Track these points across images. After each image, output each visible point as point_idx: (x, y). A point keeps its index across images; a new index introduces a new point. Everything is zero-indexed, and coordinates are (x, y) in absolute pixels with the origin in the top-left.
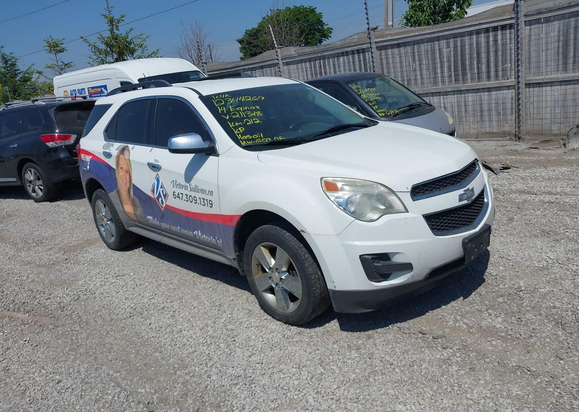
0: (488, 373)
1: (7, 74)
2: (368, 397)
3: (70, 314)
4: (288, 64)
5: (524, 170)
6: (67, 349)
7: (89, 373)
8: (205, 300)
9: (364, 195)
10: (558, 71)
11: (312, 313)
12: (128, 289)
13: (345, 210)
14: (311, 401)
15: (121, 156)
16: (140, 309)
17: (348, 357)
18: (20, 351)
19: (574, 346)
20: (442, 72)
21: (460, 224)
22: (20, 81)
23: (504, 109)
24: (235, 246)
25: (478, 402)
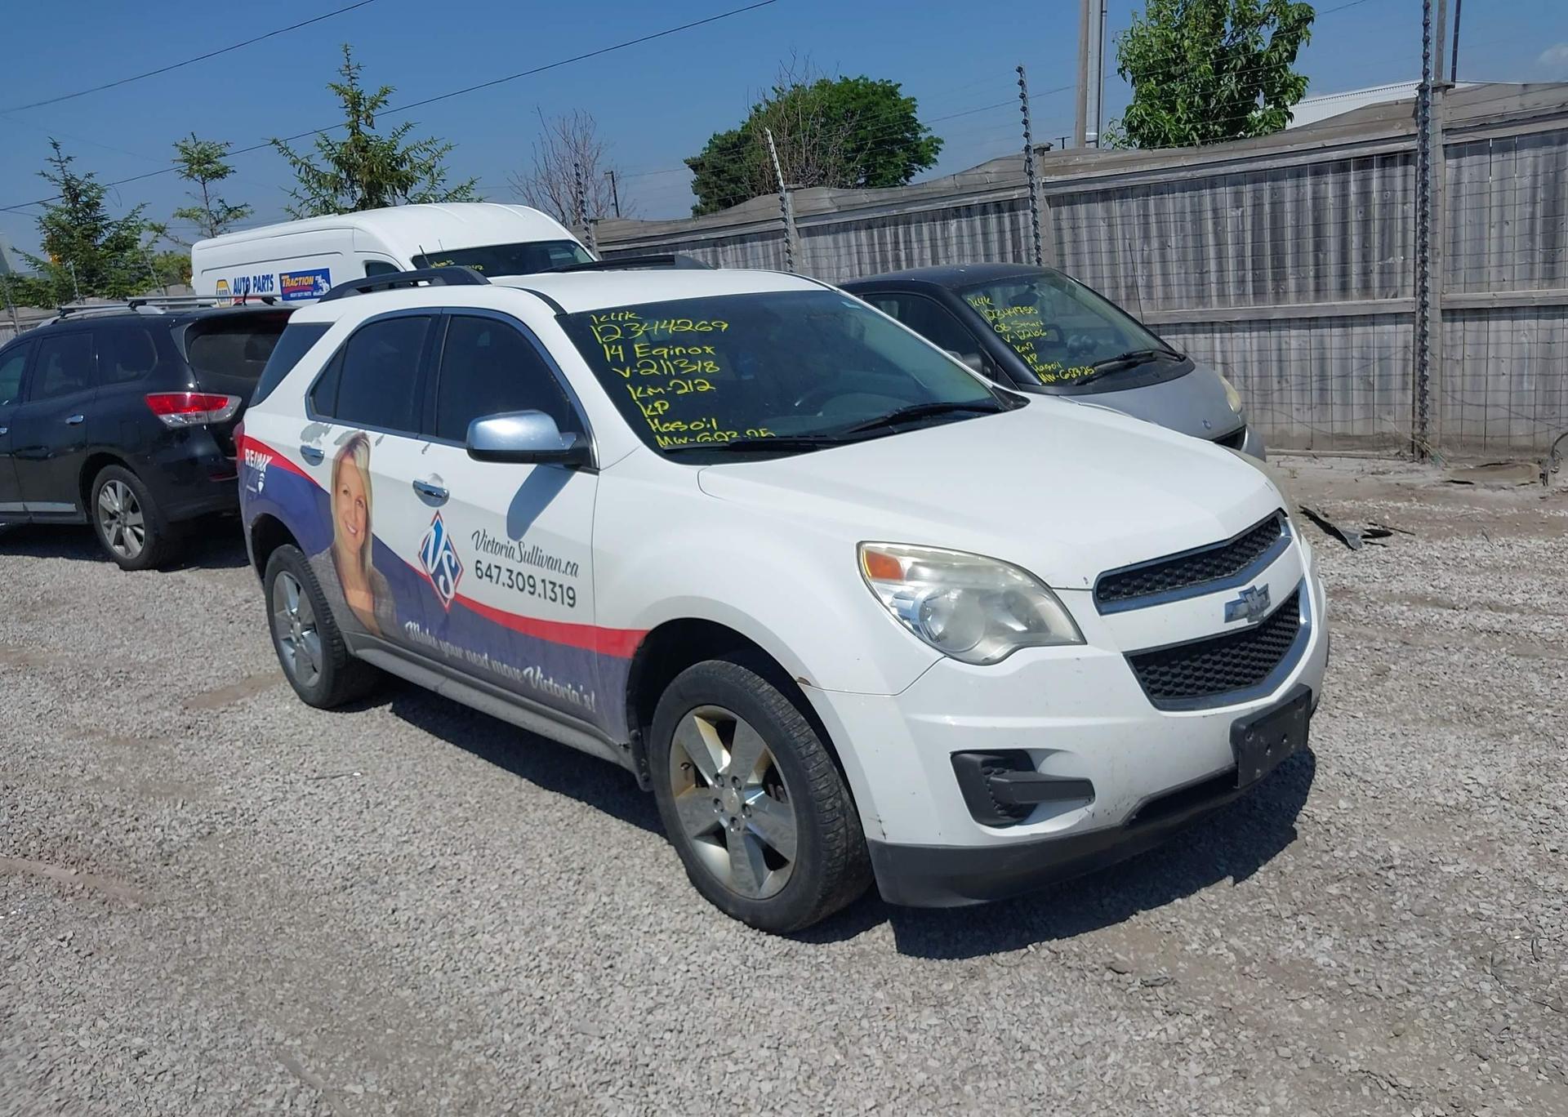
0: (1282, 1086)
1: (75, 228)
3: (184, 873)
4: (810, 232)
5: (1428, 540)
6: (170, 967)
7: (221, 1033)
8: (544, 854)
9: (969, 592)
10: (1531, 279)
11: (823, 902)
12: (344, 815)
13: (917, 630)
15: (348, 461)
16: (370, 870)
17: (912, 1026)
18: (46, 967)
19: (1521, 1025)
20: (1221, 270)
21: (1228, 682)
22: (107, 247)
23: (1385, 375)
24: (628, 714)
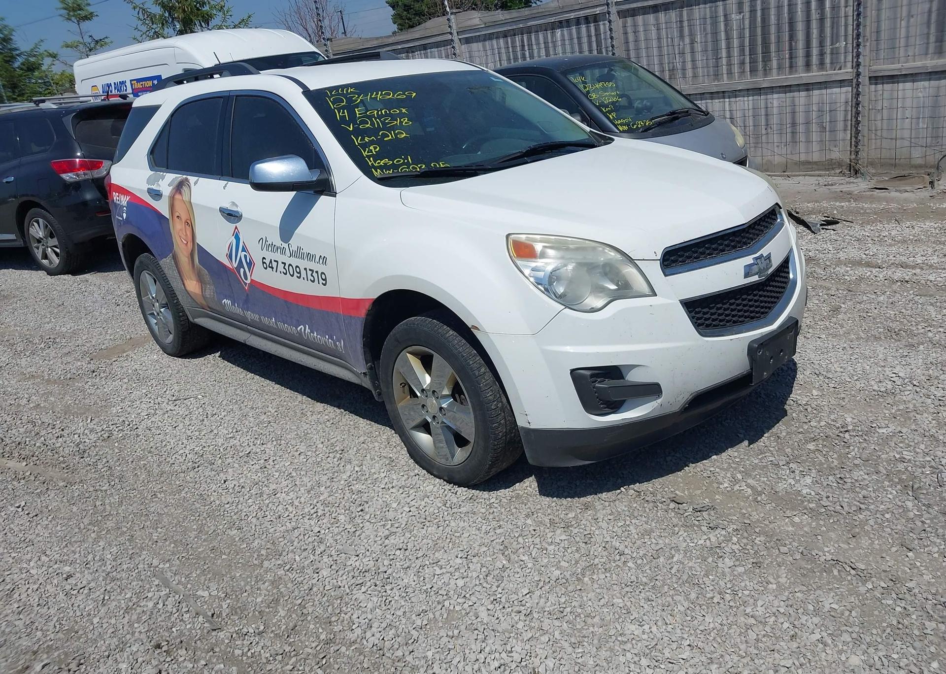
0: (783, 571)
2: (579, 611)
3: (94, 462)
4: (468, 41)
5: (862, 225)
6: (86, 521)
7: (119, 562)
8: (318, 442)
9: (580, 265)
10: (927, 54)
11: (491, 467)
12: (192, 422)
13: (547, 291)
14: (483, 615)
15: (178, 196)
16: (210, 456)
17: (550, 540)
18: (9, 524)
19: (933, 528)
20: (729, 56)
21: (746, 317)
22: (22, 69)
23: (833, 121)
24: (365, 353)
25: (763, 620)
